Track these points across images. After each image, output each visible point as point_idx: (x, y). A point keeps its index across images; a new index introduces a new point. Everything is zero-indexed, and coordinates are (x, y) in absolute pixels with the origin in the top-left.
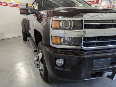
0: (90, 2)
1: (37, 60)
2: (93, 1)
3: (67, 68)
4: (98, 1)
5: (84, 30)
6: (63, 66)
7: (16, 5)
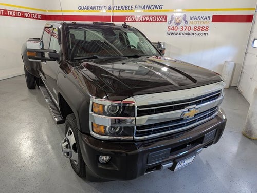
0: (153, 16)
1: (67, 147)
2: (159, 16)
3: (114, 166)
4: (166, 17)
5: (137, 118)
6: (107, 163)
7: (5, 11)
